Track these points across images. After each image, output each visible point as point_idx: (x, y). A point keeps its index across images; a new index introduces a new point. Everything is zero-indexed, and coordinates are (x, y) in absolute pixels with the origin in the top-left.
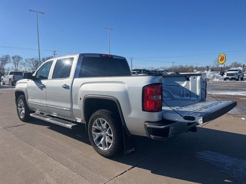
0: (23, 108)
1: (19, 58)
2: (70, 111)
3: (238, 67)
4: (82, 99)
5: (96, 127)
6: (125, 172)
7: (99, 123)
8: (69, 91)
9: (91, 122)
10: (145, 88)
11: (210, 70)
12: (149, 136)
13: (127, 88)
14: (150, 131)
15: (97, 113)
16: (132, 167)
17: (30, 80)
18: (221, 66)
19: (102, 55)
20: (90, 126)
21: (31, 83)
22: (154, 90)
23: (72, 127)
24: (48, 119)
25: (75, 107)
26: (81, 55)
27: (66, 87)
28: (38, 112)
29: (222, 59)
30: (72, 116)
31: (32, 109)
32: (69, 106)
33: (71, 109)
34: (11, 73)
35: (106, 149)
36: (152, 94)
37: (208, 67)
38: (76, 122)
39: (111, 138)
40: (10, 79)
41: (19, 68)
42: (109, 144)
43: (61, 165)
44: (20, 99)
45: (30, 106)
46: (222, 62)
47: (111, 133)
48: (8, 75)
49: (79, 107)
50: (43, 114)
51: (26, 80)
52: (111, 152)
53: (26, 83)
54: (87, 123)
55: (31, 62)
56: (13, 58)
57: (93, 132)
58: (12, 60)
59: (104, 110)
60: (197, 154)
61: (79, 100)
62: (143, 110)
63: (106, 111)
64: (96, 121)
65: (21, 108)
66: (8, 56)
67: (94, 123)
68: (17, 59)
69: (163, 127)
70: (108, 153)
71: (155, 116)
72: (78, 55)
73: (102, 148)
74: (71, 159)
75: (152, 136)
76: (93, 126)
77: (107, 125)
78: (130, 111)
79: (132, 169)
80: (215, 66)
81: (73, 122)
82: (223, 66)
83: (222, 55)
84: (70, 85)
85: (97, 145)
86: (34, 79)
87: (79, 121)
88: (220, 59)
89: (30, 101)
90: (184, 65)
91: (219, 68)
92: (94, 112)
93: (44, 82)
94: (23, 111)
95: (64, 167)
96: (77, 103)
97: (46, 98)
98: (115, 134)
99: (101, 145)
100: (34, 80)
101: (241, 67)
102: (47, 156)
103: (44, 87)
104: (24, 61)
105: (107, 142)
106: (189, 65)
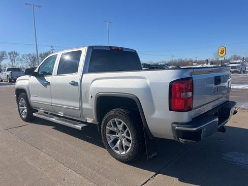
0: (25, 107)
1: (16, 54)
2: (79, 110)
3: (237, 60)
4: (94, 97)
5: (110, 128)
6: (149, 180)
7: (114, 123)
8: (77, 88)
9: (105, 123)
10: (173, 84)
11: (209, 64)
12: (177, 140)
13: (149, 83)
14: (180, 133)
15: (112, 112)
16: (155, 173)
17: (32, 77)
18: (221, 59)
19: (112, 47)
20: (103, 127)
21: (33, 79)
22: (183, 86)
23: (82, 128)
24: (54, 119)
25: (85, 106)
26: (89, 48)
27: (74, 84)
28: (41, 111)
29: (222, 52)
30: (82, 115)
31: (34, 108)
32: (77, 105)
33: (81, 108)
34: (8, 70)
35: (124, 153)
36: (181, 90)
37: (207, 60)
38: (86, 123)
39: (129, 141)
40: (8, 76)
41: (15, 65)
42: (127, 147)
43: (74, 173)
44: (22, 97)
45: (33, 105)
46: (222, 55)
47: (129, 136)
48: (6, 72)
49: (90, 106)
50: (47, 113)
51: (27, 77)
52: (129, 156)
53: (28, 80)
54: (100, 124)
55: (27, 57)
56: (10, 54)
57: (107, 134)
58: (8, 56)
59: (120, 110)
60: (224, 156)
61: (90, 98)
62: (171, 109)
63: (122, 110)
64: (111, 121)
65: (22, 106)
66: (4, 52)
67: (109, 123)
68: (14, 55)
69: (195, 129)
70: (126, 158)
71: (185, 117)
72: (87, 48)
73: (118, 152)
74: (84, 165)
75: (181, 140)
76: (107, 127)
77: (124, 126)
78: (153, 110)
79: (156, 176)
80: (215, 59)
81: (83, 122)
82: (223, 59)
83: (223, 48)
84: (78, 81)
85: (113, 149)
86: (36, 75)
87: (90, 121)
88: (220, 52)
89: (33, 99)
90: (183, 59)
91: (218, 61)
92: (108, 112)
93: (47, 78)
94: (26, 111)
95: (78, 175)
96: (87, 102)
97: (51, 96)
98: (135, 137)
99: (117, 149)
100: (36, 77)
101: (241, 59)
102: (57, 162)
103: (48, 84)
104: (21, 57)
105: (124, 146)
106: (188, 59)
